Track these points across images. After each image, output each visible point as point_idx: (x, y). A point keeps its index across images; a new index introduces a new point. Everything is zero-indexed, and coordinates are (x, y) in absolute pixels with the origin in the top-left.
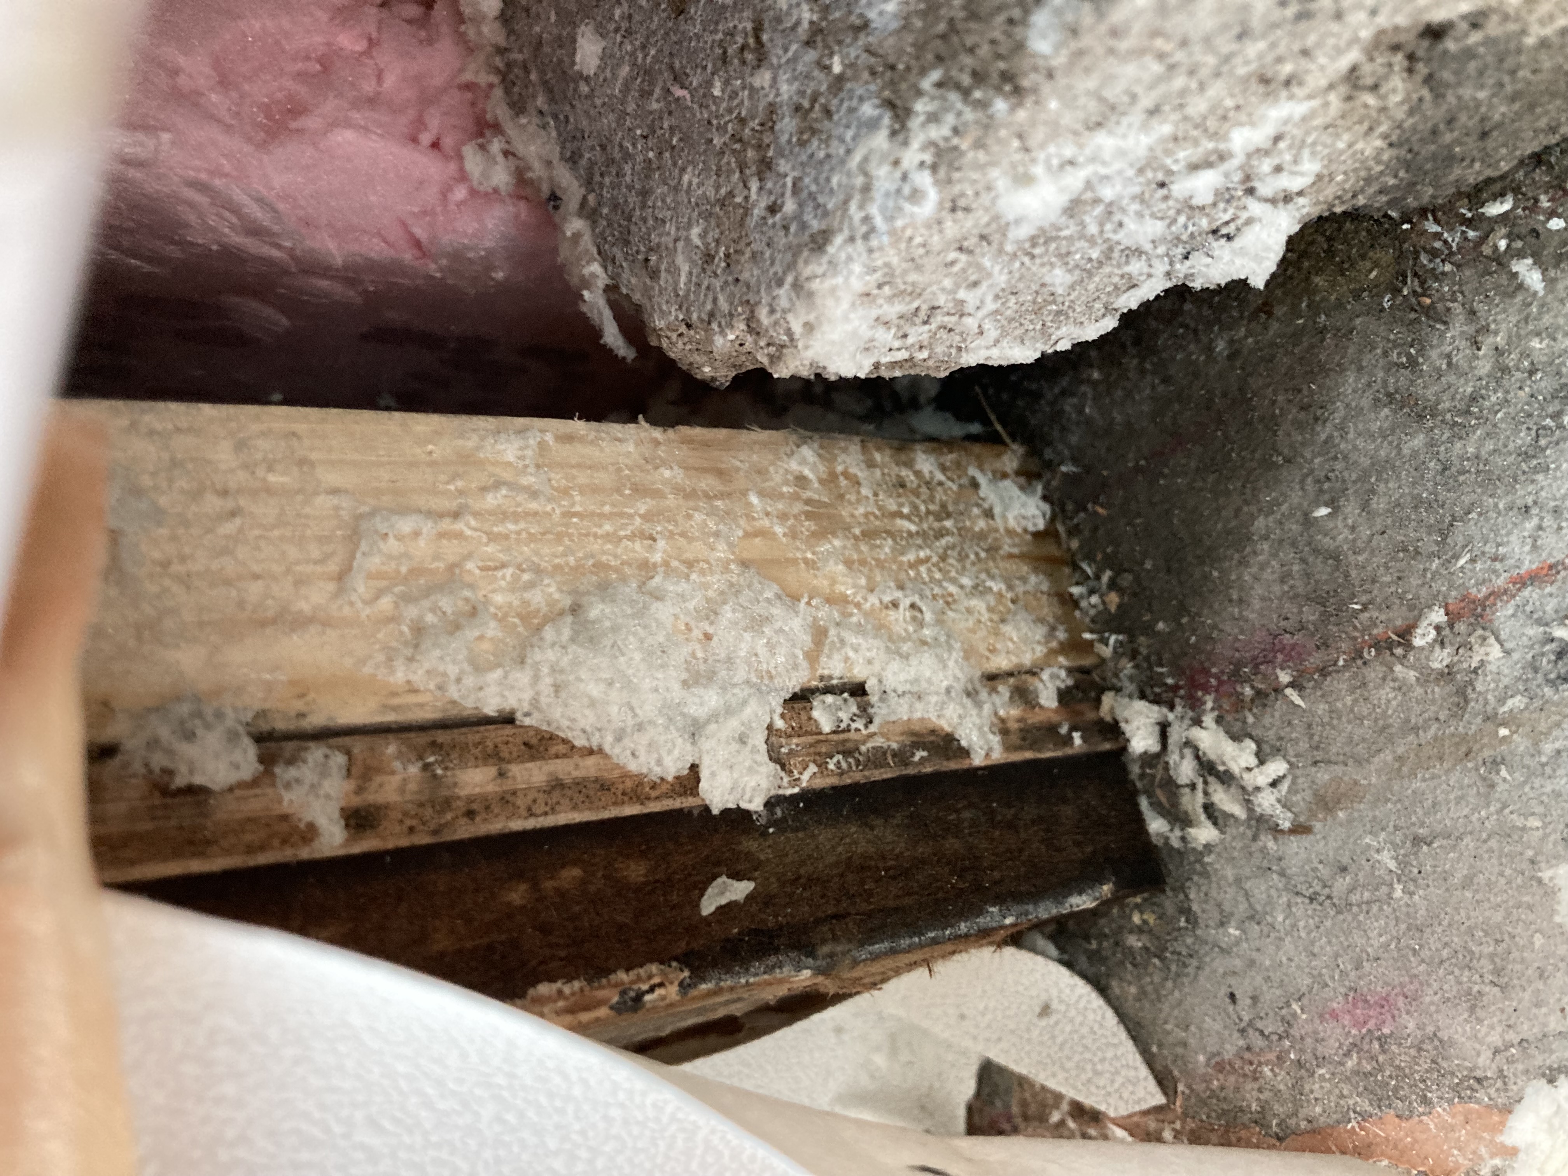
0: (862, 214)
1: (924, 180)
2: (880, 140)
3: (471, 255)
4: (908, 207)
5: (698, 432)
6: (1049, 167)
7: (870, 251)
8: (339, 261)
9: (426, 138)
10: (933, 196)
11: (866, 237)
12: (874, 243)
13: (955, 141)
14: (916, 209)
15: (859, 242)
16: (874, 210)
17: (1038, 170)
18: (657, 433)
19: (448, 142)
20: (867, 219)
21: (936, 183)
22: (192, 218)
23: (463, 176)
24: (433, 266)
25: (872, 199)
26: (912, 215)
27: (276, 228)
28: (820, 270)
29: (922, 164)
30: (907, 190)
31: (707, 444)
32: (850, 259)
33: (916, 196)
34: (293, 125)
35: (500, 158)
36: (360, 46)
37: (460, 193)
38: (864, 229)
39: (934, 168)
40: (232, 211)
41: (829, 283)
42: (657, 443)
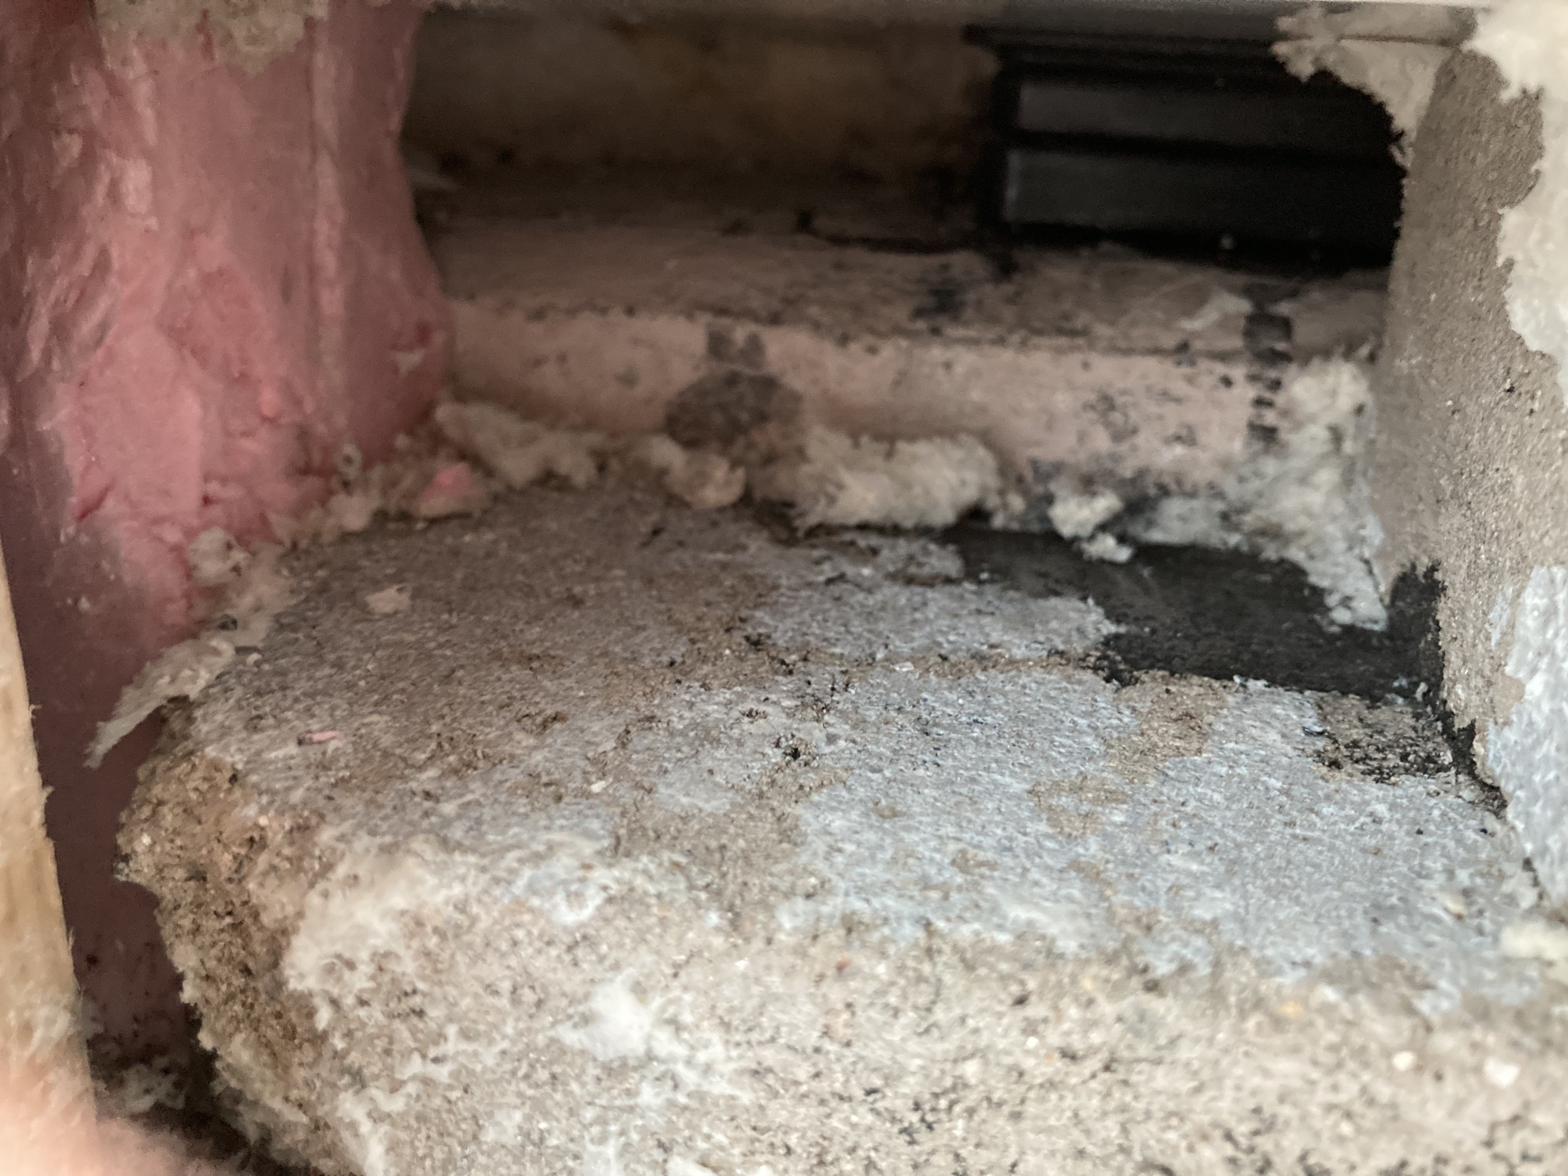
0: (515, 865)
1: (594, 900)
2: (588, 848)
3: (105, 565)
4: (560, 898)
5: (50, 868)
6: (663, 1010)
7: (486, 891)
8: (45, 426)
9: (214, 488)
10: (587, 912)
11: (497, 881)
12: (497, 891)
13: (653, 901)
14: (563, 907)
15: (487, 876)
16: (527, 873)
17: (657, 1002)
18: (38, 816)
19: (215, 511)
20: (513, 872)
21: (598, 908)
22: (56, 260)
23: (191, 534)
24: (71, 530)
25: (537, 866)
26: (555, 907)
27: (74, 350)
28: (429, 855)
29: (605, 888)
30: (574, 887)
31: (39, 887)
32: (463, 879)
33: (575, 898)
34: (186, 352)
35: (230, 564)
36: (268, 411)
37: (172, 535)
38: (502, 874)
39: (610, 900)
40: (78, 301)
41: (419, 872)
42: (26, 820)
